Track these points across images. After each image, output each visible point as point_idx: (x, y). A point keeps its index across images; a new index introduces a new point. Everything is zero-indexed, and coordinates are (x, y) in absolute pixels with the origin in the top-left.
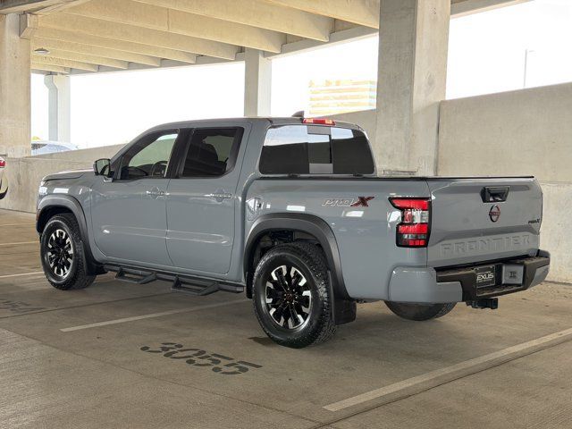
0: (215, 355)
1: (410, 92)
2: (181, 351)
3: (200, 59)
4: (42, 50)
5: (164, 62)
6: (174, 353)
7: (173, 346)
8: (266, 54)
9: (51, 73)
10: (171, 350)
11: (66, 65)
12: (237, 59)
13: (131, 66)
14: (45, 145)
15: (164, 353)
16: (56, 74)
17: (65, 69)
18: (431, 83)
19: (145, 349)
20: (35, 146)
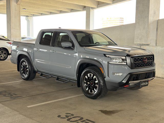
0: (87, 120)
1: (148, 16)
2: (74, 117)
3: (72, 10)
4: (24, 9)
5: (61, 12)
6: (71, 118)
7: (70, 115)
8: (92, 8)
9: (27, 16)
10: (69, 117)
11: (31, 14)
12: (83, 10)
13: (51, 13)
14: (26, 38)
15: (67, 119)
16: (29, 16)
17: (32, 15)
18: (155, 13)
19: (59, 116)
20: (23, 38)
